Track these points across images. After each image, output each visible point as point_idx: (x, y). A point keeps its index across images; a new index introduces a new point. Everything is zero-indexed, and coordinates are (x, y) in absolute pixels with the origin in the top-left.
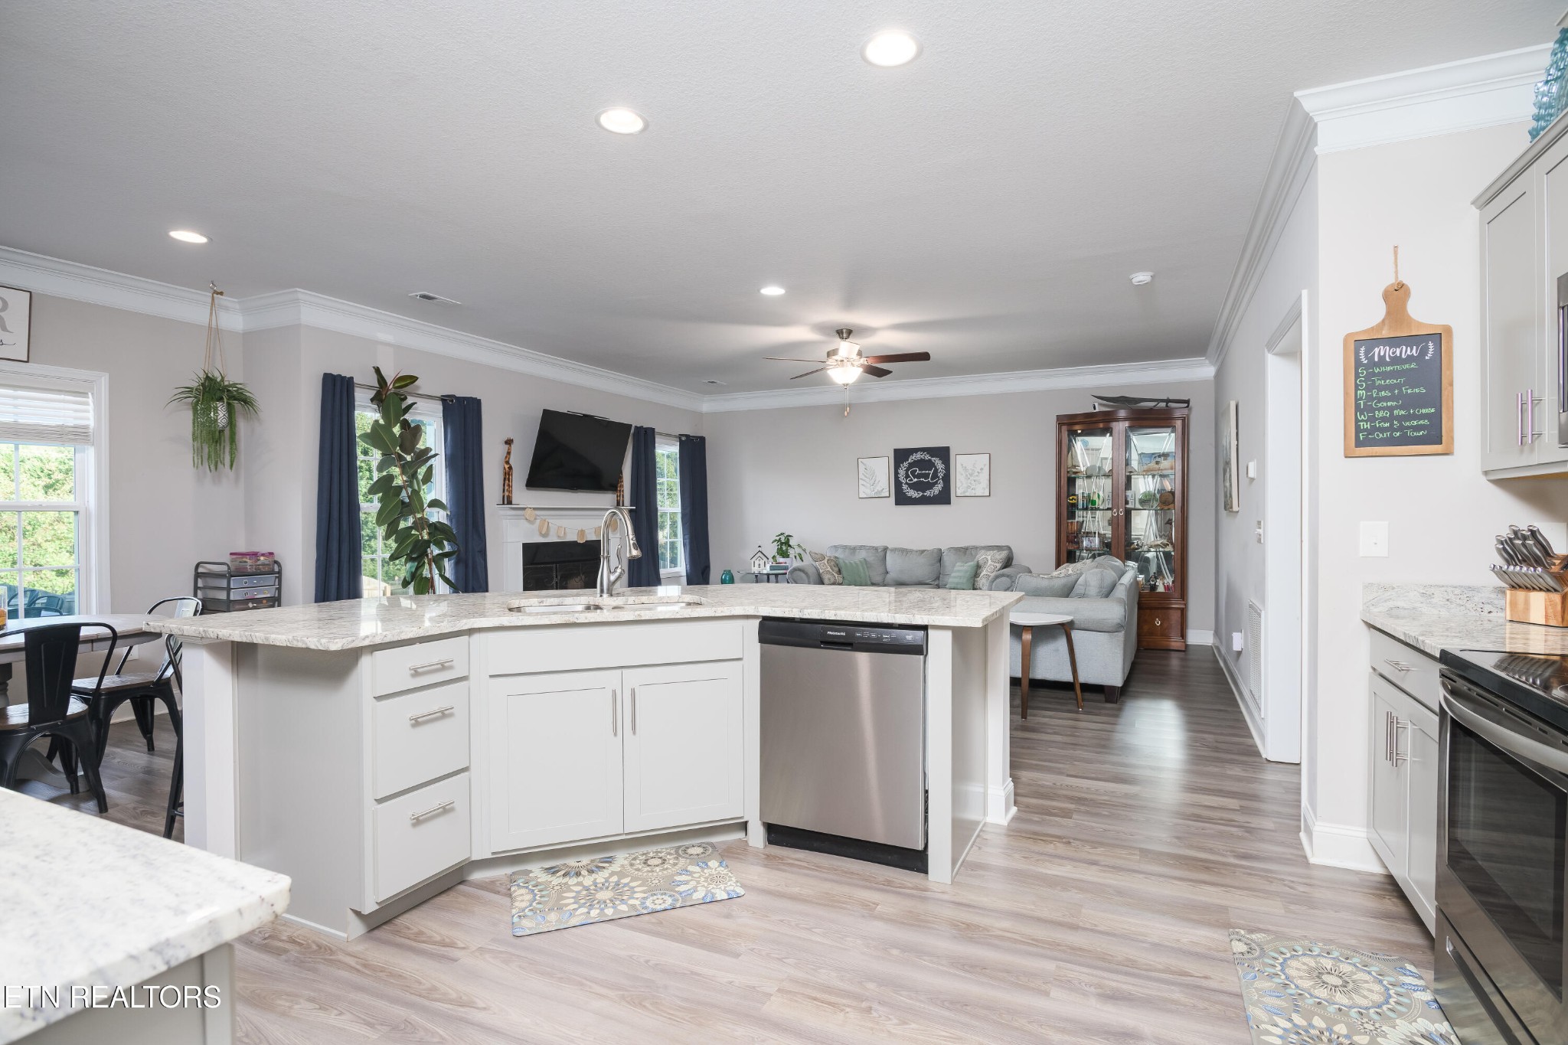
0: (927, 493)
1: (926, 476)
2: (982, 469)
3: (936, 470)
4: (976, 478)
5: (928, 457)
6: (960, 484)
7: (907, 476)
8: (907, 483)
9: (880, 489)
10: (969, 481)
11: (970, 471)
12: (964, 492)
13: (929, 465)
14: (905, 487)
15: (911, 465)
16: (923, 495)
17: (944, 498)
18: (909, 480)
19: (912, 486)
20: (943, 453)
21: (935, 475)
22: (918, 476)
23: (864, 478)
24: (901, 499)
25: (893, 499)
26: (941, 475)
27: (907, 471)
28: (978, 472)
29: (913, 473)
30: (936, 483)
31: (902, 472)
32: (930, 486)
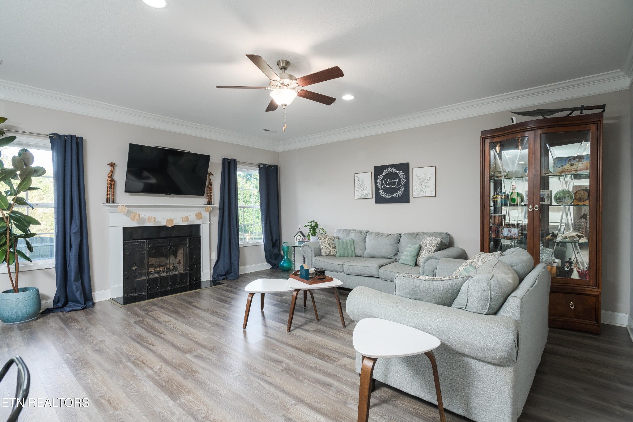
0: (395, 195)
1: (394, 184)
2: (430, 178)
3: (400, 180)
4: (426, 184)
5: (395, 171)
6: (415, 189)
7: (382, 184)
8: (382, 189)
9: (367, 193)
10: (421, 187)
11: (422, 180)
12: (418, 194)
13: (395, 176)
14: (381, 191)
15: (385, 177)
16: (392, 197)
17: (405, 199)
18: (383, 187)
19: (386, 191)
20: (405, 168)
21: (399, 183)
22: (389, 184)
23: (358, 186)
24: (379, 200)
25: (374, 199)
26: (403, 182)
27: (382, 180)
28: (428, 180)
29: (386, 181)
30: (400, 188)
31: (379, 182)
32: (396, 190)
